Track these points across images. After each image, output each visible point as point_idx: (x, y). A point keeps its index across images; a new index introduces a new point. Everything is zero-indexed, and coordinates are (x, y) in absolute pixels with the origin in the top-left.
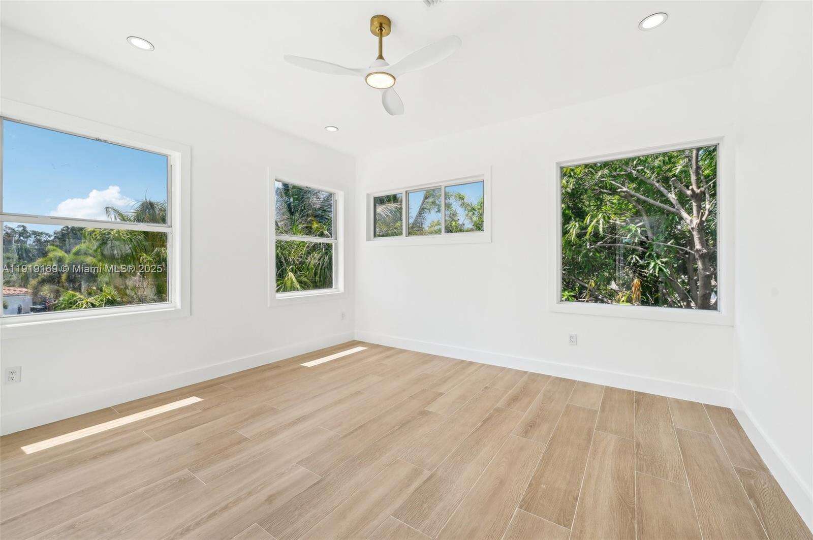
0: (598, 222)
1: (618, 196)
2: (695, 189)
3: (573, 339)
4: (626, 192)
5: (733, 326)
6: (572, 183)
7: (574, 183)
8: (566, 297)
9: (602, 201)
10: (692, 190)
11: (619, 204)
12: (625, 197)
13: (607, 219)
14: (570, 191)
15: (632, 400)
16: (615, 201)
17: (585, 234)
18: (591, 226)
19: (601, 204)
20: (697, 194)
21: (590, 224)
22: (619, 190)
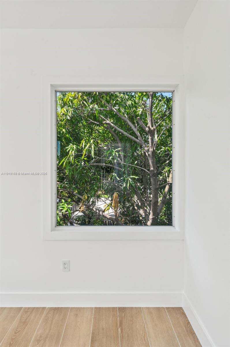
0: (90, 147)
1: (103, 127)
2: (151, 127)
3: (66, 265)
4: (109, 124)
5: (183, 240)
6: (71, 112)
7: (72, 112)
8: (66, 209)
9: (92, 130)
10: (149, 127)
11: (103, 133)
12: (107, 128)
13: (97, 144)
14: (69, 118)
15: (117, 326)
16: (101, 131)
17: (82, 155)
18: (85, 149)
19: (92, 132)
20: (152, 130)
21: (85, 148)
22: (104, 122)
